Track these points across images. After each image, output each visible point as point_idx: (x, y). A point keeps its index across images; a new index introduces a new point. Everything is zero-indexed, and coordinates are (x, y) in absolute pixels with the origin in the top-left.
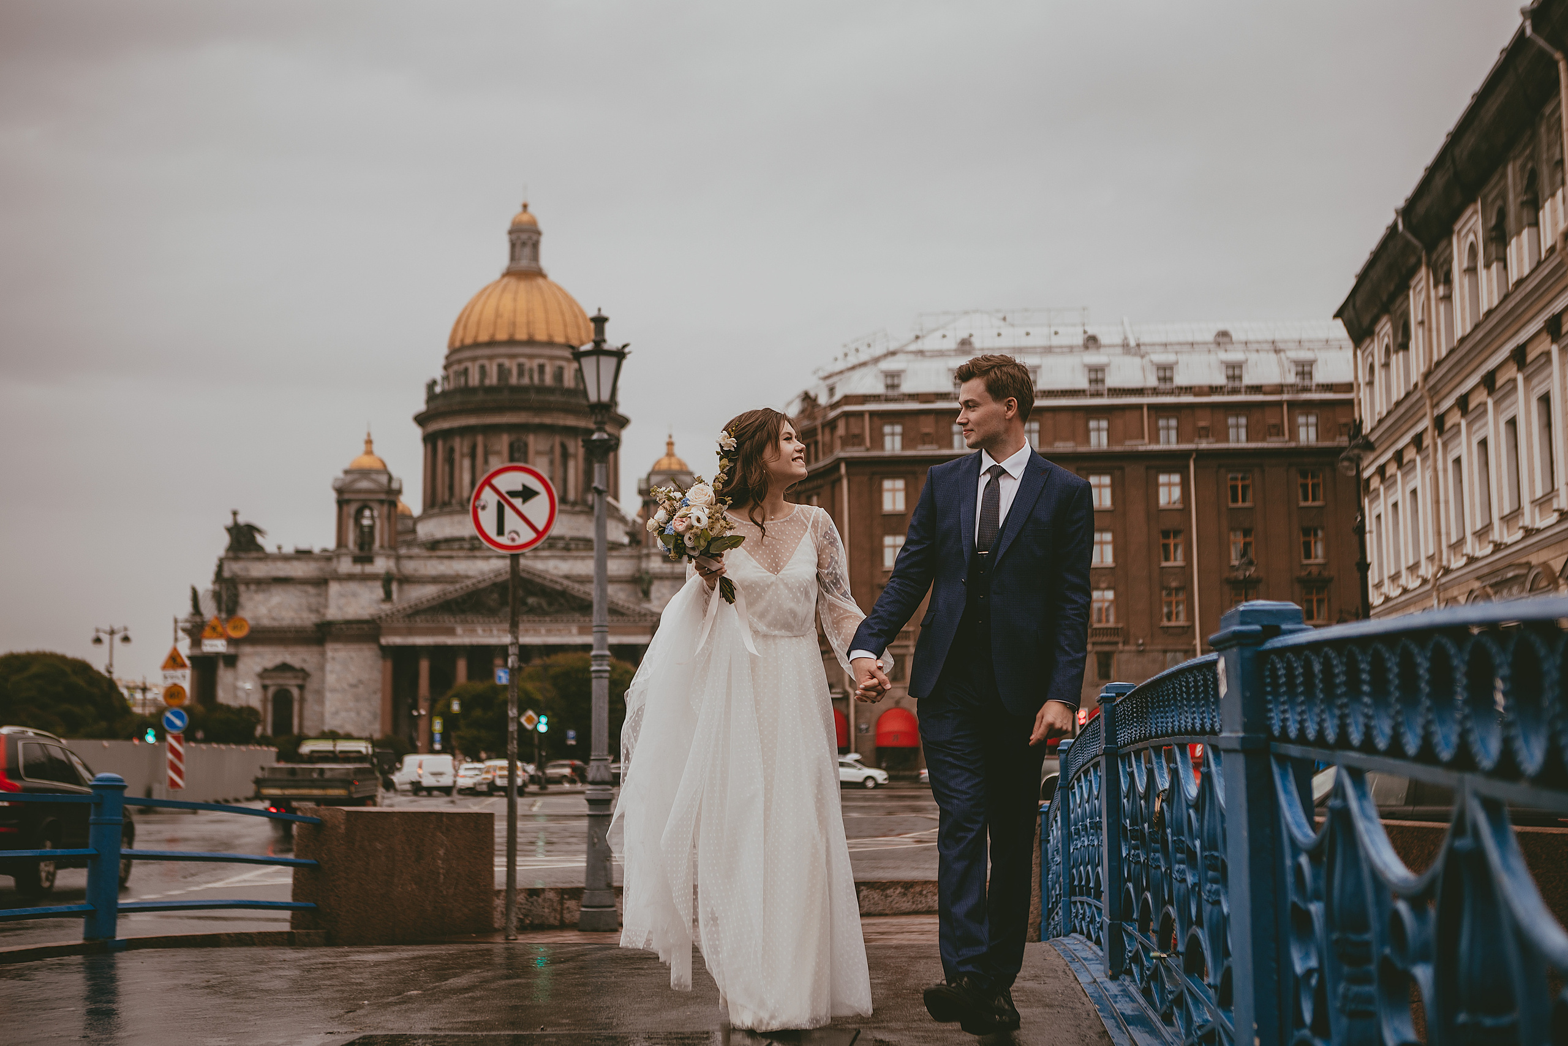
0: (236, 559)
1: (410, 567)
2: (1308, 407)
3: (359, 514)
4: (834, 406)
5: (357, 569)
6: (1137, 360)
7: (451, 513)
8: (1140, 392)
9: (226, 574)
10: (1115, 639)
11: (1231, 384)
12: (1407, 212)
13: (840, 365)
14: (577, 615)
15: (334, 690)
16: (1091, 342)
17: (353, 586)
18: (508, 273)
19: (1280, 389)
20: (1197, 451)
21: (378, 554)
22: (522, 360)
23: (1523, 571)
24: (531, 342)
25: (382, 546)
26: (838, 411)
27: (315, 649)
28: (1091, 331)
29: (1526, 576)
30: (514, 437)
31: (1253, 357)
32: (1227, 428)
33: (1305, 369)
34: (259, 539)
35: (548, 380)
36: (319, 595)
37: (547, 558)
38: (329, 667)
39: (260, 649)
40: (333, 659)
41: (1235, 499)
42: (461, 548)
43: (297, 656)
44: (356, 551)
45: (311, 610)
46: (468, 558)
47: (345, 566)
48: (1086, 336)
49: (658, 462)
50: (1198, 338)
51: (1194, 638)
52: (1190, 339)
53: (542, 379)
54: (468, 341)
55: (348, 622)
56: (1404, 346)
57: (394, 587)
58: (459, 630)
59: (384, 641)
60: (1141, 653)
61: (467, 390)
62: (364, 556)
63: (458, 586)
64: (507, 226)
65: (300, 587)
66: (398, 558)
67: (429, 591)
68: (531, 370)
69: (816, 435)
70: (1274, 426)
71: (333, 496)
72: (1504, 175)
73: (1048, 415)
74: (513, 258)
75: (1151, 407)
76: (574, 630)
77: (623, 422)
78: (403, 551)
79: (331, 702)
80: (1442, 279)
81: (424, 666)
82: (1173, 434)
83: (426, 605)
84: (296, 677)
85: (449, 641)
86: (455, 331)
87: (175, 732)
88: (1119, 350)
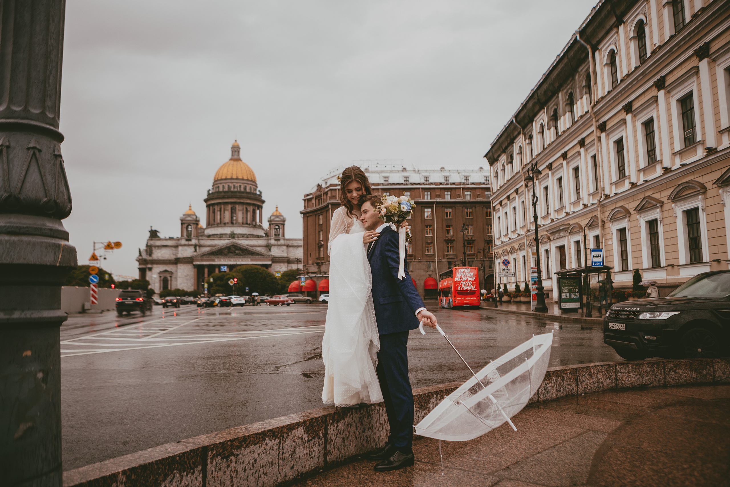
0: (152, 240)
1: (202, 242)
2: (468, 189)
3: (187, 228)
4: (327, 188)
5: (187, 243)
6: (418, 175)
7: (214, 227)
8: (419, 184)
9: (149, 244)
10: (412, 258)
11: (446, 182)
12: (517, 116)
13: (328, 176)
14: (250, 256)
15: (180, 277)
16: (404, 170)
17: (185, 248)
18: (231, 160)
19: (460, 184)
20: (436, 202)
21: (193, 239)
22: (235, 184)
23: (567, 227)
24: (237, 179)
25: (194, 236)
26: (329, 189)
27: (175, 266)
28: (404, 167)
29: (568, 228)
30: (232, 206)
31: (452, 175)
32: (445, 195)
33: (467, 178)
34: (158, 234)
35: (242, 189)
36: (176, 250)
37: (242, 240)
38: (179, 271)
39: (159, 266)
40: (180, 268)
41: (447, 216)
42: (217, 237)
43: (169, 268)
44: (187, 238)
45: (174, 255)
46: (219, 239)
47: (183, 242)
48: (403, 168)
49: (273, 213)
50: (435, 169)
51: (435, 257)
52: (433, 169)
53: (240, 189)
54: (219, 178)
55: (184, 258)
56: (511, 163)
57: (198, 248)
58: (216, 260)
59: (194, 263)
60: (419, 262)
61: (219, 192)
62: (189, 240)
63: (216, 247)
64: (231, 146)
65: (170, 248)
66: (199, 240)
67: (207, 249)
68: (237, 187)
69: (322, 196)
70: (459, 195)
71: (180, 222)
72: (558, 97)
73: (392, 191)
74: (232, 155)
75: (422, 188)
76: (249, 260)
77: (263, 202)
78: (200, 238)
79: (179, 281)
80: (528, 138)
81: (206, 270)
82: (429, 197)
83: (207, 253)
84: (169, 274)
85: (213, 263)
86: (216, 176)
87: (94, 283)
88: (413, 172)
